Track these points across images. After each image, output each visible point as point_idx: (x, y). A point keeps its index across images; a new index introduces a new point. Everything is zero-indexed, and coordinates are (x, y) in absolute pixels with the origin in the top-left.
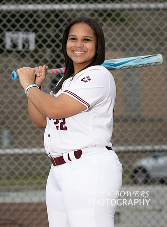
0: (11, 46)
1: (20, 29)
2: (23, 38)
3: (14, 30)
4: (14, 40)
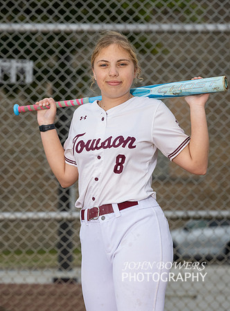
0: (0, 78)
1: (14, 55)
2: (17, 67)
3: (5, 56)
4: (5, 69)
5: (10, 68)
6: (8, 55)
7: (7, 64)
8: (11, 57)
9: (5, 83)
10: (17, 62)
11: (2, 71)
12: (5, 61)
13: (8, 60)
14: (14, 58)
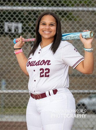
2: (15, 26)
4: (10, 26)
6: (11, 20)
14: (13, 22)
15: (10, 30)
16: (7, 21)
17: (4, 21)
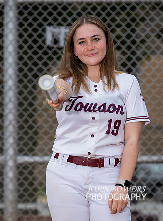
0: (51, 42)
1: (62, 23)
2: (66, 33)
3: (55, 24)
4: (55, 34)
5: (59, 34)
6: (58, 22)
7: (57, 30)
8: (60, 24)
9: (55, 46)
10: (66, 28)
11: (53, 36)
12: (55, 28)
13: (58, 27)
14: (62, 25)
15: (56, 41)
16: (50, 24)
17: (45, 24)
